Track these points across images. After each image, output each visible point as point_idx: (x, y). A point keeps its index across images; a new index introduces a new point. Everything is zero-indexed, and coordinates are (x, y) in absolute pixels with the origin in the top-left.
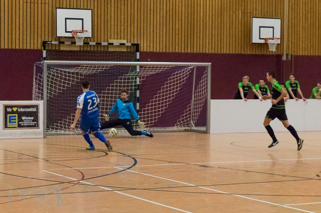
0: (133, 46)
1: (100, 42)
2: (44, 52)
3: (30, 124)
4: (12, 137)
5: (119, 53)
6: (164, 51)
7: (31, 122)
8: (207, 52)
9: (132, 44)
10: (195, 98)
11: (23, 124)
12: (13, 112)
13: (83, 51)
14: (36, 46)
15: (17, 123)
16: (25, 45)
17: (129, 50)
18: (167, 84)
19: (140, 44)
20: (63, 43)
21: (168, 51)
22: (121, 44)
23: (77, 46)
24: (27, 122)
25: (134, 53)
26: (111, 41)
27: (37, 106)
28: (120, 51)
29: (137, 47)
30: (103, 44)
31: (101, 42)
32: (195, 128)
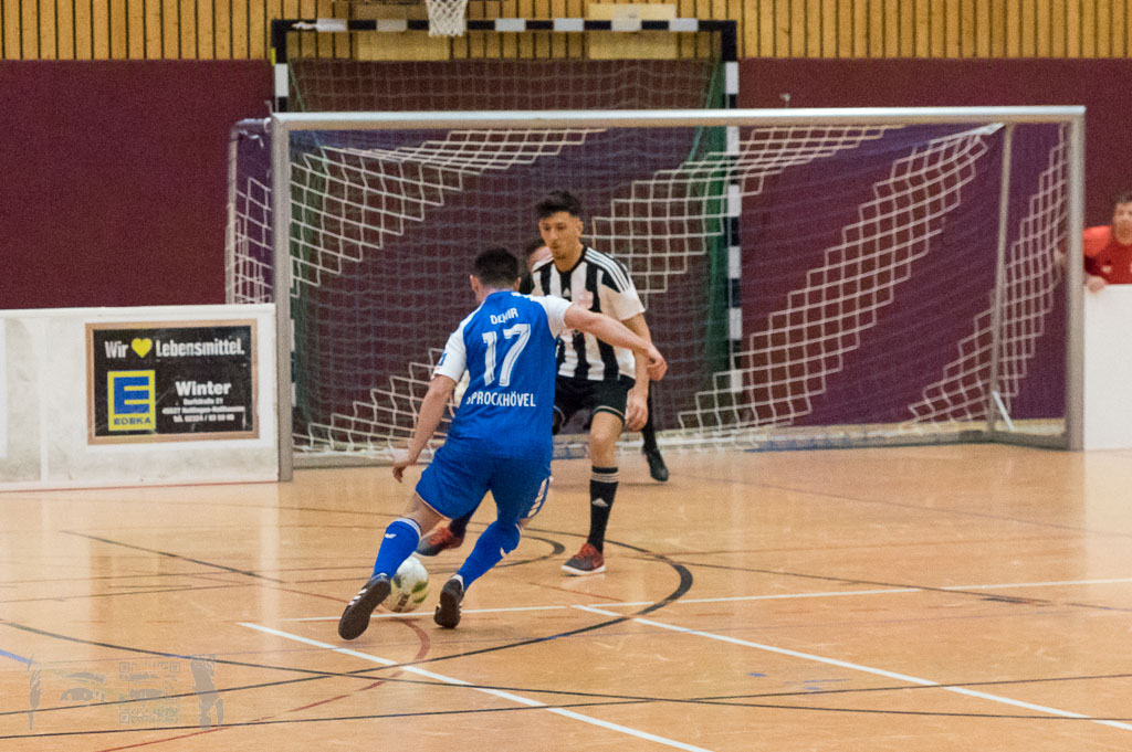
0: (706, 34)
1: (547, 19)
2: (281, 73)
3: (212, 418)
4: (133, 480)
5: (639, 68)
6: (860, 53)
7: (218, 405)
8: (1073, 53)
9: (703, 25)
10: (1009, 279)
11: (183, 415)
12: (132, 361)
13: (467, 65)
14: (240, 44)
15: (152, 414)
16: (188, 40)
17: (688, 53)
18: (870, 213)
19: (739, 21)
20: (370, 25)
21: (877, 53)
22: (647, 25)
23: (439, 40)
24: (198, 406)
25: (710, 69)
26: (597, 13)
27: (247, 329)
28: (645, 57)
29: (724, 35)
30: (563, 25)
31: (550, 15)
32: (1011, 426)
